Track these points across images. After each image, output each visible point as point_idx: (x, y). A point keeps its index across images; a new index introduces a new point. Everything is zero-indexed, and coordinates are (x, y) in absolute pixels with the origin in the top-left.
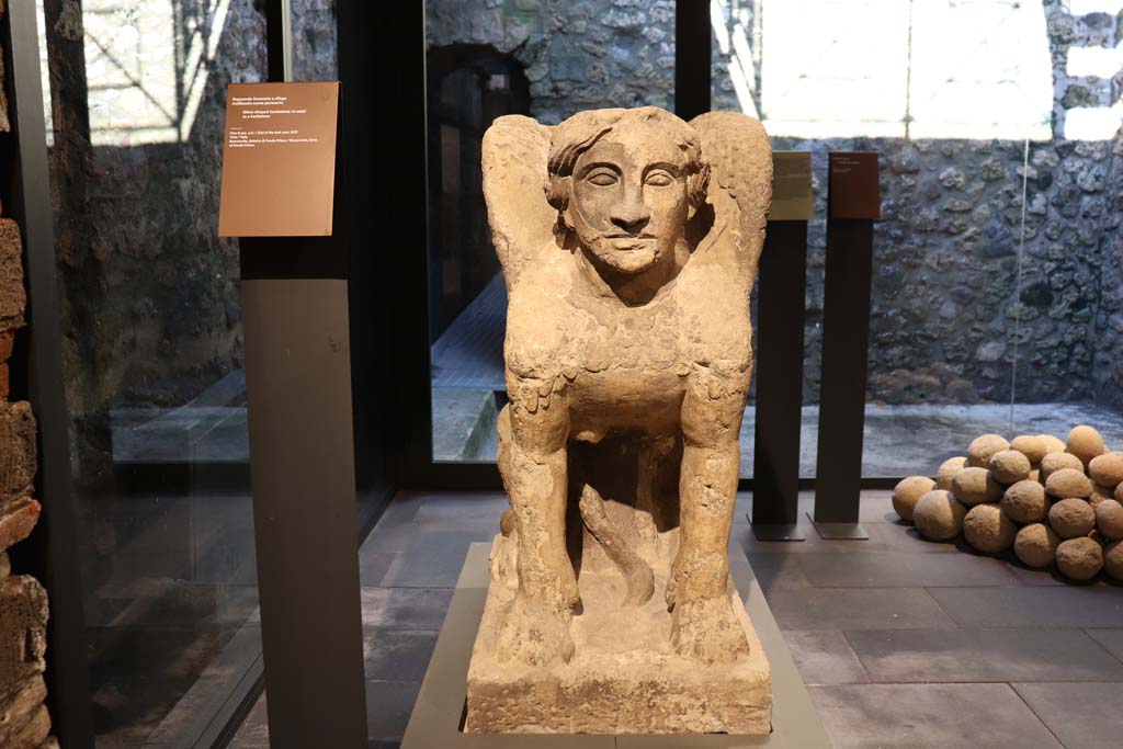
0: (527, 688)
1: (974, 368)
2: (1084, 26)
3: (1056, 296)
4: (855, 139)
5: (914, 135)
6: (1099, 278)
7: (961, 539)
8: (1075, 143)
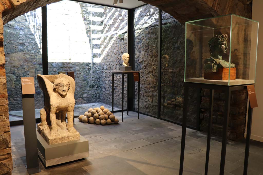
0: (56, 139)
1: (83, 98)
2: (95, 46)
3: (94, 86)
4: (62, 62)
5: (71, 62)
6: (100, 83)
7: (89, 122)
8: (95, 63)
